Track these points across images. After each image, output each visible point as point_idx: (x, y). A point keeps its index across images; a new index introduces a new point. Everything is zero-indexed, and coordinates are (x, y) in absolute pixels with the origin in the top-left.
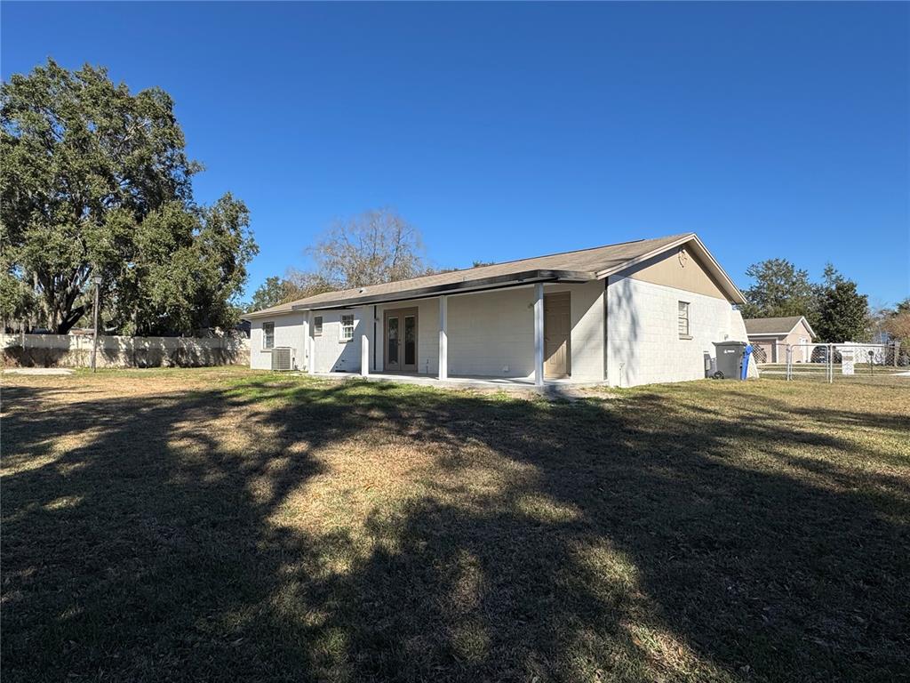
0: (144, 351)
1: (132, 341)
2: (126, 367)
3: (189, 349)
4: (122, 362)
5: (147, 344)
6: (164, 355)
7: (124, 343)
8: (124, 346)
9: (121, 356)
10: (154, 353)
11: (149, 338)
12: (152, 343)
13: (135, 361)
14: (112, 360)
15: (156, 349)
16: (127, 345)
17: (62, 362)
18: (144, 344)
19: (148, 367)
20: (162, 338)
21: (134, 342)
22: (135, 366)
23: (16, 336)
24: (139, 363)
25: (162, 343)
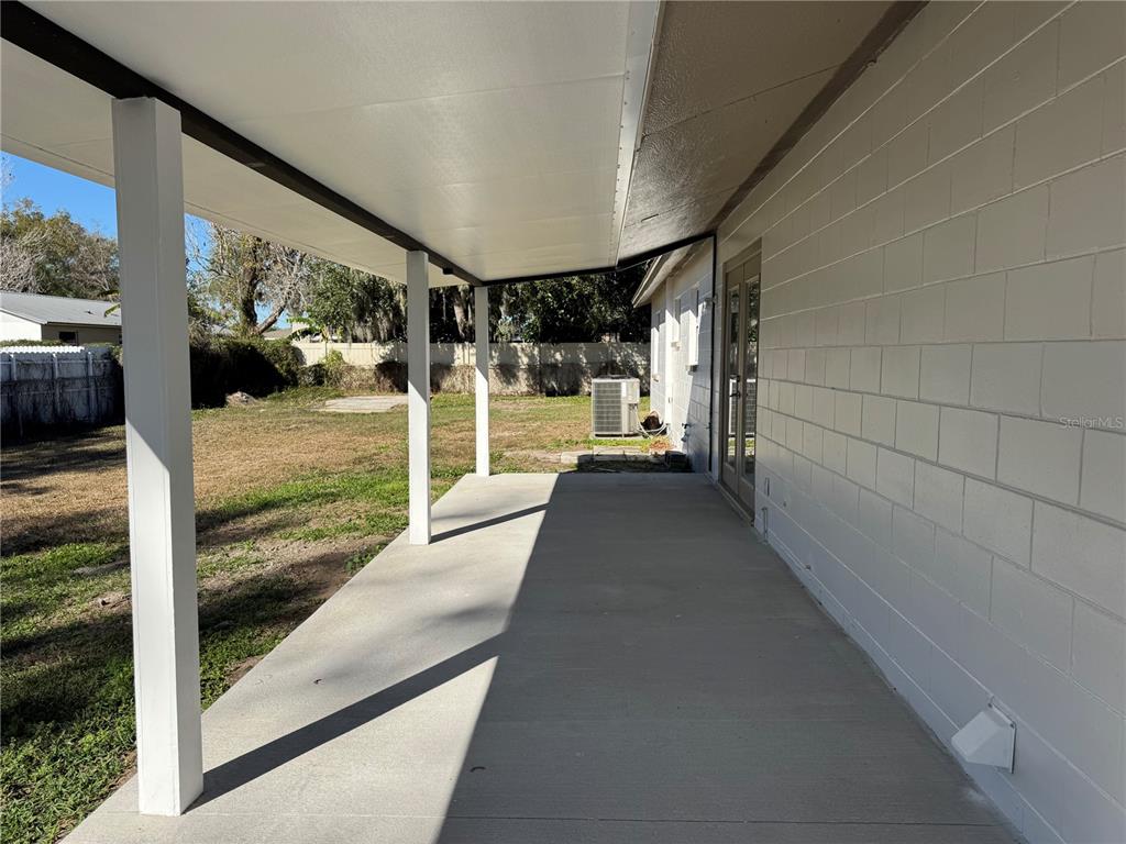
0: (554, 366)
1: (536, 352)
2: (529, 394)
3: (625, 363)
4: (522, 384)
5: (558, 356)
6: (583, 373)
7: (526, 355)
8: (525, 360)
9: (522, 376)
10: (570, 371)
11: (562, 345)
12: (566, 354)
13: (541, 384)
14: (509, 383)
15: (572, 364)
16: (529, 357)
17: (445, 385)
18: (553, 357)
19: (559, 395)
20: (582, 345)
21: (540, 352)
22: (541, 392)
23: (390, 346)
24: (547, 388)
25: (582, 354)
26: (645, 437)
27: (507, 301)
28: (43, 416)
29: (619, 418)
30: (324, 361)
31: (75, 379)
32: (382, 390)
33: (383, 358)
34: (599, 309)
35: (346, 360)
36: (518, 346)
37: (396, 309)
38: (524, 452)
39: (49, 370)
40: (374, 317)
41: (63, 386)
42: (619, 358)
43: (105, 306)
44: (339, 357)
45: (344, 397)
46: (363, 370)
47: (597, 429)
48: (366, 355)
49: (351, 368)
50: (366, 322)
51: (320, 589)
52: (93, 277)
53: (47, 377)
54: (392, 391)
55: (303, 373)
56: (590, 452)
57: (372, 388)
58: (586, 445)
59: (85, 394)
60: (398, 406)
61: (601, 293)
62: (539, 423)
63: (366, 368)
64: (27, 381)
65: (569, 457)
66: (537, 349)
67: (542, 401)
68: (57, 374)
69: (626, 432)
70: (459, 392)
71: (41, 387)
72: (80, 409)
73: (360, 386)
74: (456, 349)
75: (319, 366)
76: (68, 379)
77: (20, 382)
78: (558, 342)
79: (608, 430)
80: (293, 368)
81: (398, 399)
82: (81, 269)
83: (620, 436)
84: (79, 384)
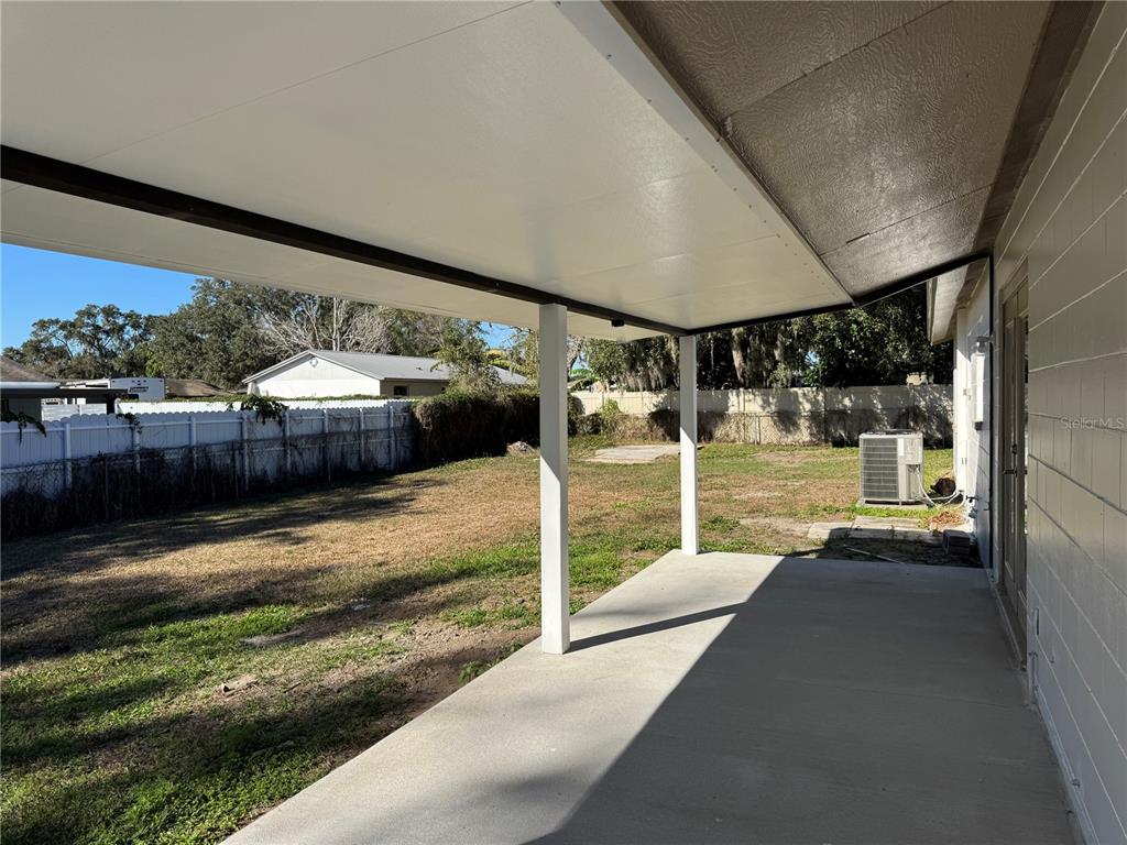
0: (842, 414)
1: (820, 398)
2: (812, 444)
4: (804, 434)
5: (847, 402)
7: (808, 401)
8: (808, 406)
9: (803, 424)
10: (861, 419)
11: (852, 389)
12: (857, 399)
13: (827, 432)
14: (788, 431)
15: (864, 410)
16: (812, 404)
17: (718, 433)
18: (841, 402)
19: (848, 446)
20: (876, 388)
21: (825, 397)
22: (826, 441)
23: (663, 395)
24: (833, 437)
25: (877, 398)
26: (930, 506)
27: (782, 343)
28: (349, 464)
29: (895, 481)
30: (601, 410)
31: (377, 430)
32: (654, 439)
33: (656, 406)
34: (896, 348)
35: (621, 408)
36: (799, 391)
37: (667, 358)
38: (767, 520)
39: (356, 424)
40: (646, 366)
41: (368, 437)
42: (923, 403)
43: (432, 362)
44: (614, 406)
45: (615, 446)
46: (638, 418)
47: (866, 494)
48: (639, 404)
49: (626, 417)
50: (637, 371)
51: (424, 702)
52: (433, 338)
53: (354, 429)
54: (665, 440)
55: (582, 422)
56: (848, 525)
57: (644, 437)
58: (848, 514)
59: (386, 444)
60: (663, 457)
61: (898, 330)
62: (803, 482)
63: (640, 416)
64: (338, 433)
65: (819, 530)
66: (821, 394)
67: (827, 453)
68: (363, 427)
69: (905, 500)
70: (733, 441)
71: (349, 438)
72: (381, 458)
73: (634, 435)
74: (730, 395)
75: (596, 415)
76: (372, 431)
77: (331, 434)
78: (846, 386)
79: (879, 495)
80: (573, 418)
81: (669, 448)
82: (424, 331)
83: (897, 503)
84: (381, 435)
